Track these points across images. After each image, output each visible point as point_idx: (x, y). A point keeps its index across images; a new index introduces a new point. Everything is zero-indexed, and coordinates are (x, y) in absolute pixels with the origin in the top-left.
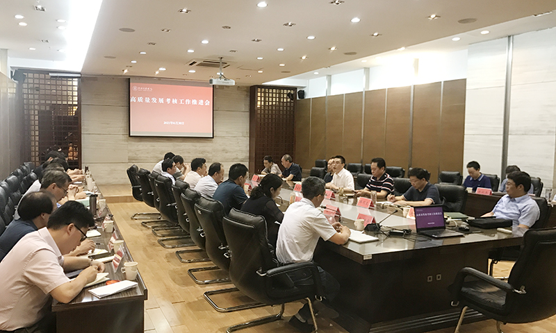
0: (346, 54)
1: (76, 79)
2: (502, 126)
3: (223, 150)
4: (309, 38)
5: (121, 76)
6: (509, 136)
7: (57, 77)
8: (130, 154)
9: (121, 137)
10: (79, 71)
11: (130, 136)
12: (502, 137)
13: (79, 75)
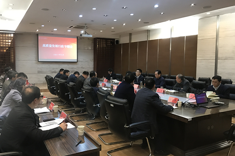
0: (144, 23)
1: (13, 34)
2: (215, 56)
3: (82, 68)
4: (131, 15)
5: (35, 33)
6: (218, 60)
7: (3, 33)
8: (39, 70)
9: (34, 62)
10: (15, 30)
11: (38, 61)
12: (214, 61)
13: (14, 32)
